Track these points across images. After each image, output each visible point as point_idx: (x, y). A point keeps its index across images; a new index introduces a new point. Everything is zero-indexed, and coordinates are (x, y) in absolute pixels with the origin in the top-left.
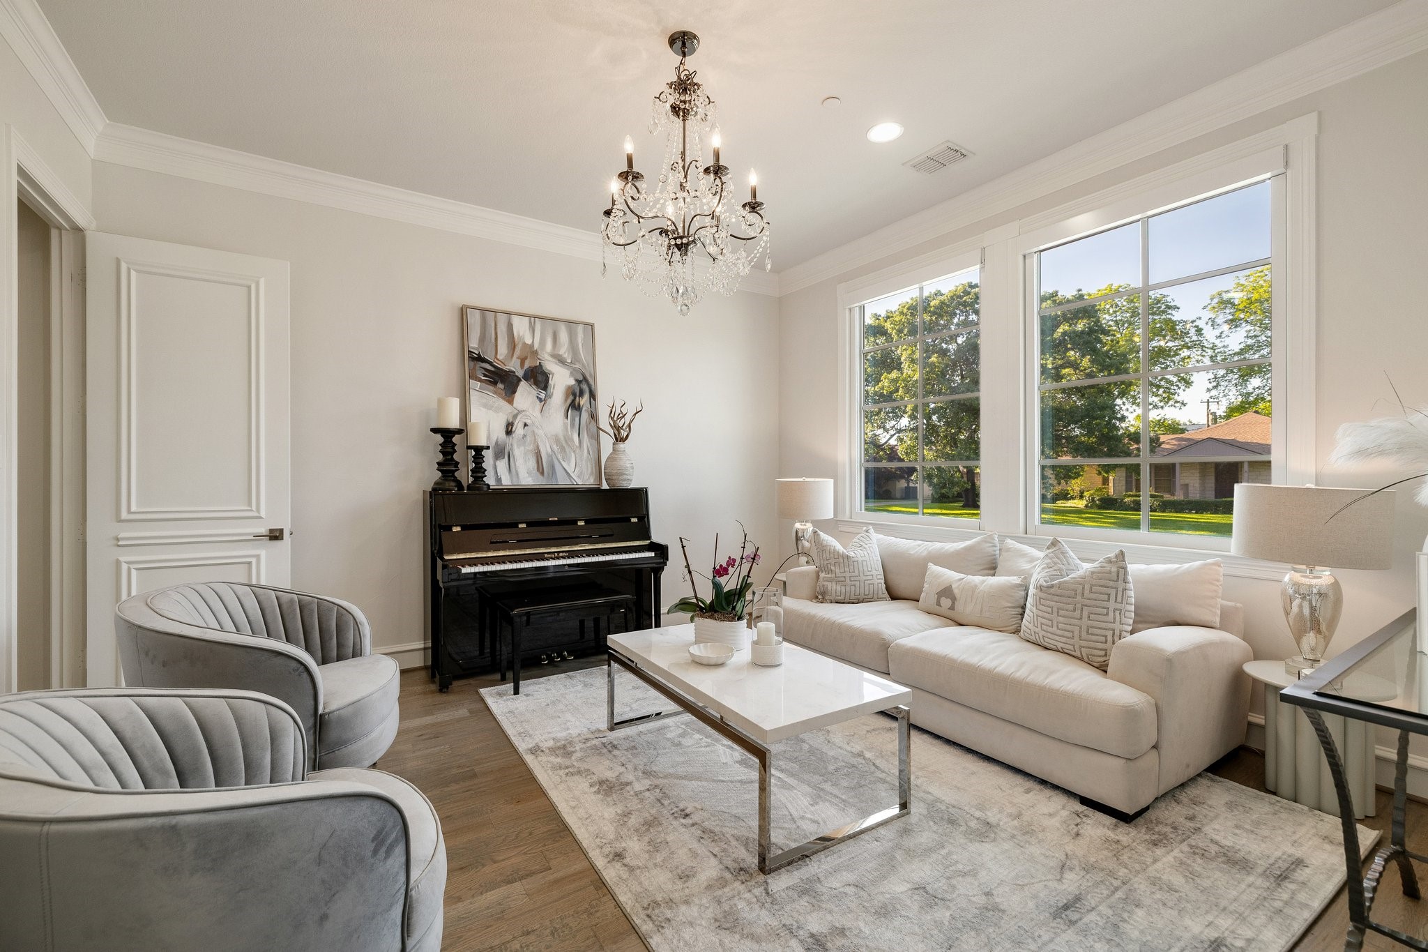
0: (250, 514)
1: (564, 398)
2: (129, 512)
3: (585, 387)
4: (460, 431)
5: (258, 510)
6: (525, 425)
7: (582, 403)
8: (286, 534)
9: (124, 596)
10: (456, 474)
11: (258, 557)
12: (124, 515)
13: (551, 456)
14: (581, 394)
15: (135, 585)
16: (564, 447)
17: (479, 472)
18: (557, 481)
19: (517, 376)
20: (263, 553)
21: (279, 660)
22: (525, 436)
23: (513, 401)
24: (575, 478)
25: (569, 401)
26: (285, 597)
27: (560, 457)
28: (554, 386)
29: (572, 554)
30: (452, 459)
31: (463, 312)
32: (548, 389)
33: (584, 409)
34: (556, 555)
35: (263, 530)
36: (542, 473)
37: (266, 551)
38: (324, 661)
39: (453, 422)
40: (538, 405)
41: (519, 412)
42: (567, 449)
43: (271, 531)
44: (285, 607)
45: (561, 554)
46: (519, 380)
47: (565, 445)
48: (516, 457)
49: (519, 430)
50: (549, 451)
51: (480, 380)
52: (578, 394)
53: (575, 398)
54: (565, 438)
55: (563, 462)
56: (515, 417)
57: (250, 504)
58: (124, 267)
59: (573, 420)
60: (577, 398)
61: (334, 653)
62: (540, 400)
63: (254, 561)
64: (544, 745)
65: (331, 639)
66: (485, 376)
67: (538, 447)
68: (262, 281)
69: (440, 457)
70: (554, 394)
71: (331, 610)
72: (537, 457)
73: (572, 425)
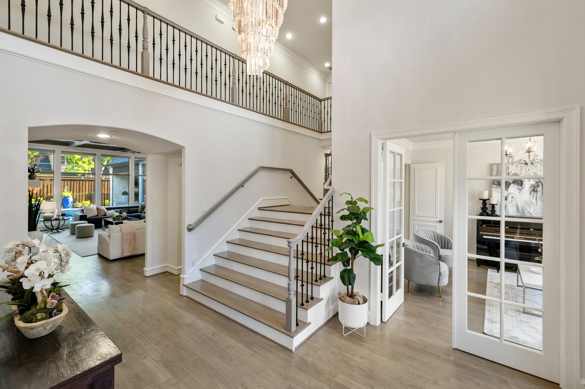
0: (436, 217)
1: (529, 188)
2: (416, 214)
3: (540, 184)
4: (488, 199)
5: (437, 216)
6: (512, 197)
7: (538, 190)
8: (443, 222)
9: (415, 230)
10: (487, 211)
11: (437, 226)
12: (415, 215)
13: (523, 207)
14: (538, 186)
15: (416, 228)
16: (529, 204)
17: (493, 211)
18: (525, 215)
19: (510, 183)
20: (438, 225)
21: (433, 244)
22: (512, 201)
23: (508, 190)
24: (533, 215)
25: (532, 189)
26: (438, 235)
27: (526, 207)
28: (525, 185)
29: (525, 239)
30: (486, 207)
31: (491, 165)
32: (523, 186)
33: (539, 192)
34: (519, 238)
35: (438, 220)
36: (519, 212)
37: (439, 225)
38: (442, 248)
39: (486, 197)
40: (518, 191)
41: (510, 193)
42: (530, 205)
43: (440, 221)
44: (438, 236)
45: (521, 238)
46: (510, 184)
47: (529, 203)
48: (508, 207)
49: (510, 199)
50: (522, 205)
51: (496, 185)
52: (536, 186)
53: (535, 188)
54: (529, 201)
55: (528, 209)
56: (509, 195)
57: (436, 215)
58: (415, 170)
59: (533, 196)
60: (536, 188)
61: (447, 247)
62: (519, 189)
63: (436, 226)
64: (494, 282)
65: (446, 244)
66: (498, 183)
67: (517, 204)
68: (439, 168)
69: (482, 206)
70: (525, 187)
71: (446, 239)
72: (517, 207)
73: (533, 197)
